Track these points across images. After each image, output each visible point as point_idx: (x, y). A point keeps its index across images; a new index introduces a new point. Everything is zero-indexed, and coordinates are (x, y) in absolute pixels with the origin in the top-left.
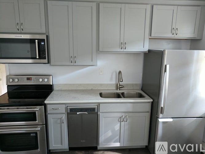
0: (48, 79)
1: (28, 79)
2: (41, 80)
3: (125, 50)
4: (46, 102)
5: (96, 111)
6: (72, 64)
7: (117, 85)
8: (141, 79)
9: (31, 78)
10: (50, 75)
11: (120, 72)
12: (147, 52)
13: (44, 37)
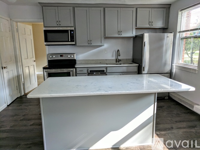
0: (73, 55)
1: (61, 56)
2: (69, 56)
3: (121, 36)
4: (76, 66)
5: (105, 72)
6: (89, 45)
7: (116, 60)
8: (132, 55)
9: (63, 55)
10: (74, 54)
11: (118, 51)
12: (135, 37)
13: (73, 29)
